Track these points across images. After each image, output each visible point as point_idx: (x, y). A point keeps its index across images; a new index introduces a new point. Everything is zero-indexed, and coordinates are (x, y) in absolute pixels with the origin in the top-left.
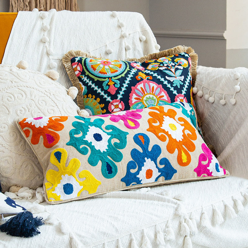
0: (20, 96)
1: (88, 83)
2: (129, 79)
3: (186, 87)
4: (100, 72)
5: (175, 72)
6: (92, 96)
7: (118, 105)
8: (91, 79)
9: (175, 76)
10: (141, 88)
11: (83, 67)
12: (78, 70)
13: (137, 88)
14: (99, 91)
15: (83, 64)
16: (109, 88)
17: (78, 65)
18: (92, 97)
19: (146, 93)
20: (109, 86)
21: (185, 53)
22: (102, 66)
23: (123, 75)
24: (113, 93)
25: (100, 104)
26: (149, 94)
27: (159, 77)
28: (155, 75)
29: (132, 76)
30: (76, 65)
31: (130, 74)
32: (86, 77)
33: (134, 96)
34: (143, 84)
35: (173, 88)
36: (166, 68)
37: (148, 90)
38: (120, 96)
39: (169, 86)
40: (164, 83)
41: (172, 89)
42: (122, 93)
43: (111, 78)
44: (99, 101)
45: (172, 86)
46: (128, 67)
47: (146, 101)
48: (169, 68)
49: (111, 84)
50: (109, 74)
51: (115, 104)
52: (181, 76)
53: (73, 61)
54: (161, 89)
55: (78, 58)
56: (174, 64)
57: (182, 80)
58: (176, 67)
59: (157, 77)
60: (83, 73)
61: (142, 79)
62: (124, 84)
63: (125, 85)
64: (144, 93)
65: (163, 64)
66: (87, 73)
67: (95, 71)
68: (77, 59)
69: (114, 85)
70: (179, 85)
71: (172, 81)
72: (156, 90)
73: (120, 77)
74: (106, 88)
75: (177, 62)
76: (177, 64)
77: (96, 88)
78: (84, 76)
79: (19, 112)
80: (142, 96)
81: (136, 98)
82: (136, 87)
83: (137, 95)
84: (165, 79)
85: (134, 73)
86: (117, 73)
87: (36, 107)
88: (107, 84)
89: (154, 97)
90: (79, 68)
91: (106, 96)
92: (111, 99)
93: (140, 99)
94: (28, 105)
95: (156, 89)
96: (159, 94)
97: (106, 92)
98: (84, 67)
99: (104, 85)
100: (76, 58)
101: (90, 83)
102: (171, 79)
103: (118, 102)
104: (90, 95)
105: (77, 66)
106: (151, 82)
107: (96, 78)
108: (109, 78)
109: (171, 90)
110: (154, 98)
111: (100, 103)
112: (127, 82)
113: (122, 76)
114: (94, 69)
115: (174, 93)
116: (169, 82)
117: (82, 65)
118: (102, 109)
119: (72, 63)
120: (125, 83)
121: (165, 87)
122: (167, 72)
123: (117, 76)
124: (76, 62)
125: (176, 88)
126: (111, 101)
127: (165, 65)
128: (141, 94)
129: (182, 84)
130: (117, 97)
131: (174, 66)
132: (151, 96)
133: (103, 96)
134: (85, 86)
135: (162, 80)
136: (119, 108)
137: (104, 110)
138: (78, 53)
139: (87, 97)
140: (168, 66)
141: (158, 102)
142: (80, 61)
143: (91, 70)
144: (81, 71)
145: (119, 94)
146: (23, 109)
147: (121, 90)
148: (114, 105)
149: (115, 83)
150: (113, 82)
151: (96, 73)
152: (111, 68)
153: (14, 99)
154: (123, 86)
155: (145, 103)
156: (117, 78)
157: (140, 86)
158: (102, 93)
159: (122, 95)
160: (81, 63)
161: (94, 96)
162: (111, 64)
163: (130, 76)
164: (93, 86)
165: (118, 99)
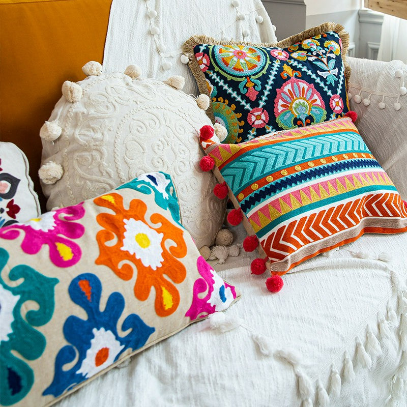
0: (153, 123)
1: (218, 82)
2: (272, 77)
3: (341, 83)
4: (234, 68)
5: (328, 63)
7: (260, 115)
8: (222, 77)
9: (328, 69)
10: (289, 90)
11: (210, 59)
12: (204, 64)
13: (284, 90)
14: (234, 95)
15: (211, 56)
16: (247, 91)
17: (203, 56)
18: (224, 102)
19: (295, 98)
20: (247, 88)
21: (334, 32)
22: (235, 59)
23: (264, 72)
24: (253, 98)
25: (237, 113)
26: (299, 98)
27: (309, 73)
28: (304, 69)
29: (276, 73)
30: (201, 57)
31: (272, 70)
32: (215, 74)
33: (281, 102)
34: (290, 85)
35: (327, 87)
36: (316, 58)
37: (297, 93)
38: (262, 103)
39: (322, 84)
40: (316, 81)
41: (326, 89)
42: (264, 98)
43: (250, 76)
44: (234, 109)
45: (325, 85)
46: (268, 59)
47: (295, 108)
48: (320, 58)
49: (250, 85)
50: (247, 72)
51: (256, 114)
52: (334, 68)
53: (196, 50)
54: (313, 91)
55: (204, 46)
56: (324, 52)
57: (337, 75)
58: (328, 55)
59: (306, 72)
60: (211, 67)
61: (289, 78)
62: (266, 86)
63: (269, 87)
64: (293, 98)
65: (312, 52)
66: (217, 69)
67: (227, 66)
68: (202, 48)
69: (254, 87)
70: (334, 82)
71: (325, 77)
72: (307, 93)
73: (260, 75)
74: (243, 91)
75: (328, 48)
76: (327, 50)
77: (230, 91)
78: (212, 72)
79: (156, 148)
80: (290, 101)
81: (282, 106)
82: (282, 90)
83: (284, 100)
84: (317, 75)
85: (278, 67)
86: (257, 69)
87: (175, 136)
88: (245, 85)
89: (305, 102)
90: (205, 61)
91: (243, 103)
92: (251, 107)
93: (288, 106)
94: (166, 135)
95: (307, 91)
96: (311, 97)
97: (244, 97)
98: (212, 59)
99: (241, 86)
100: (200, 47)
101: (221, 83)
102: (324, 74)
103: (260, 111)
104: (221, 99)
105: (202, 59)
106: (301, 82)
108: (246, 77)
109: (324, 90)
110: (306, 104)
111: (236, 111)
112: (270, 82)
113: (263, 74)
114: (227, 64)
115: (328, 94)
116: (322, 79)
117: (209, 57)
118: (240, 120)
119: (195, 54)
120: (267, 83)
121: (317, 86)
122: (319, 64)
123: (257, 73)
124: (201, 52)
125: (330, 87)
126: (251, 110)
127: (314, 53)
128: (288, 100)
129: (337, 79)
130: (259, 105)
131: (325, 54)
132: (302, 101)
133: (239, 102)
134: (213, 85)
135: (314, 76)
136: (262, 120)
137: (242, 121)
138: (202, 39)
139: (217, 101)
140: (318, 55)
141: (310, 109)
142: (206, 51)
143: (222, 64)
144: (208, 65)
145: (261, 99)
146: (160, 143)
147: (263, 94)
148: (254, 115)
149: (256, 85)
150: (253, 82)
151: (229, 69)
152: (247, 62)
153: (145, 129)
154: (265, 88)
155: (294, 111)
156: (257, 77)
157: (287, 88)
158: (239, 99)
159: (265, 101)
160: (208, 55)
161: (227, 101)
162: (247, 56)
163: (274, 73)
164: (226, 87)
165: (260, 107)
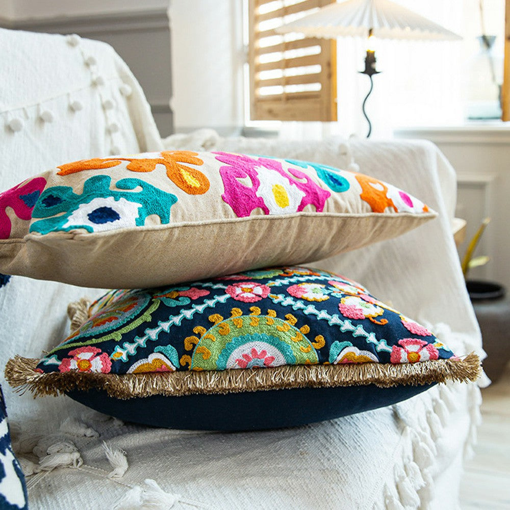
1: (148, 342)
6: (195, 334)
11: (87, 346)
12: (92, 358)
15: (80, 343)
17: (73, 357)
18: (199, 335)
30: (72, 361)
32: (126, 344)
60: (107, 347)
66: (116, 336)
77: (176, 320)
78: (119, 350)
90: (86, 356)
98: (89, 342)
101: (153, 334)
104: (189, 342)
105: (77, 360)
107: (143, 317)
117: (81, 347)
134: (153, 352)
144: (100, 351)
158: (199, 308)
161: (198, 329)
164: (165, 326)
